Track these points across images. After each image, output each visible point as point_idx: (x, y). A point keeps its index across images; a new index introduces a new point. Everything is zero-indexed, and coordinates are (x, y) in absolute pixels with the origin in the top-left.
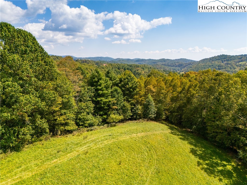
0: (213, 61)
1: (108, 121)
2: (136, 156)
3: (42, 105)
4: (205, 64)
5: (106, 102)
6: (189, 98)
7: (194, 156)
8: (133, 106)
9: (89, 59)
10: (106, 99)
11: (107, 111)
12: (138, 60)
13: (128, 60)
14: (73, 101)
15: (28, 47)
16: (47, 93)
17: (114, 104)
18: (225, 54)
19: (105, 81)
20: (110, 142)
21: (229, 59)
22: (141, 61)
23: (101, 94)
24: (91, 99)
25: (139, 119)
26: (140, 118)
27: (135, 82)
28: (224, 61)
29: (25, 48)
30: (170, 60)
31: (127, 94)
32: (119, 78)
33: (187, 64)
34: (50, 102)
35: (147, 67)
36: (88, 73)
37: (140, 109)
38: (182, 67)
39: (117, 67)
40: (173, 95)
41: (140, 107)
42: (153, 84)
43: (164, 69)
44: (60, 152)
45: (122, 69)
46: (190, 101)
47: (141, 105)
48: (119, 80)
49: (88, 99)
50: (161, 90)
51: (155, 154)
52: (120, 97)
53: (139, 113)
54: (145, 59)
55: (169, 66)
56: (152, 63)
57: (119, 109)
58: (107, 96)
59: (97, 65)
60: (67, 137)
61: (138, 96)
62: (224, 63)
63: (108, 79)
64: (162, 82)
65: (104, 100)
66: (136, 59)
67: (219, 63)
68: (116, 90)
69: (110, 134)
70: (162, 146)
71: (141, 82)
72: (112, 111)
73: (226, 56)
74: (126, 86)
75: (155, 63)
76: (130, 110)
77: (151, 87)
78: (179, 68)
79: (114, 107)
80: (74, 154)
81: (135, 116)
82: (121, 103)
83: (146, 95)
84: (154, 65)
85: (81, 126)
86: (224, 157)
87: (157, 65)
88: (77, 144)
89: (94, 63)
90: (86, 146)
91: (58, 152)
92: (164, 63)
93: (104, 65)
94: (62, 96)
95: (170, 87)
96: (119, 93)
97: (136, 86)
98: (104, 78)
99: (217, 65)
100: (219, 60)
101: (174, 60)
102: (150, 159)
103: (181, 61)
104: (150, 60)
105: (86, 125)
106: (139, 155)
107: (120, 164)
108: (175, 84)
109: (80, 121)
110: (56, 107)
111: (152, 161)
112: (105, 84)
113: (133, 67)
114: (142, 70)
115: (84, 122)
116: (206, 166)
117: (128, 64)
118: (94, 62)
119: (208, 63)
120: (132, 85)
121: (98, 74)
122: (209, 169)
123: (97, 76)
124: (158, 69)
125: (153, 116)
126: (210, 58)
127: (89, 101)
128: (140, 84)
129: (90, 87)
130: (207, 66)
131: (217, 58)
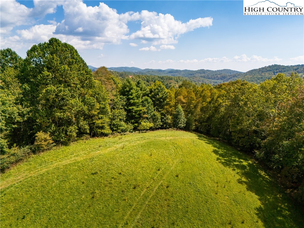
0: (263, 72)
1: (139, 128)
2: (165, 151)
3: (85, 108)
4: (253, 76)
5: (137, 111)
6: (216, 107)
7: (215, 154)
8: (163, 117)
9: (111, 69)
10: (137, 108)
11: (138, 119)
12: (171, 71)
13: (160, 71)
14: (108, 108)
15: (74, 59)
16: (88, 98)
17: (144, 113)
18: (278, 64)
19: (136, 90)
20: (142, 142)
21: (283, 70)
22: (175, 72)
23: (133, 103)
24: (123, 107)
25: (168, 128)
26: (170, 127)
27: (165, 92)
28: (277, 73)
29: (72, 60)
30: (211, 71)
31: (157, 104)
32: (149, 89)
33: (231, 77)
34: (90, 107)
35: (182, 80)
36: (119, 83)
37: (169, 119)
38: (225, 80)
39: (146, 79)
40: (202, 105)
41: (170, 117)
42: (183, 95)
43: (203, 82)
44: (101, 146)
45: (152, 81)
46: (218, 110)
47: (171, 115)
48: (150, 91)
49: (121, 107)
50: (191, 100)
51: (181, 151)
52: (151, 106)
53: (168, 123)
54: (180, 70)
55: (209, 78)
56: (188, 75)
57: (150, 118)
58: (138, 105)
59: (121, 77)
60: (104, 138)
61: (168, 107)
62: (276, 75)
63: (138, 89)
64: (192, 92)
65: (135, 108)
66: (169, 70)
67: (270, 74)
68: (147, 100)
69: (142, 137)
70: (187, 146)
71: (171, 93)
72: (143, 119)
73: (279, 66)
74: (156, 96)
75: (191, 75)
76: (160, 119)
77: (181, 97)
78: (221, 81)
79: (145, 116)
80: (113, 149)
81: (165, 126)
82: (151, 112)
83: (176, 106)
84: (191, 77)
85: (114, 131)
86: (243, 157)
87: (194, 78)
88: (114, 143)
89: (117, 75)
90: (122, 144)
91: (99, 147)
92: (204, 74)
93: (130, 77)
94: (99, 102)
95: (200, 97)
96: (149, 102)
97: (167, 97)
98: (135, 87)
99: (268, 78)
100: (271, 71)
101: (216, 71)
102: (176, 154)
103: (224, 73)
104: (185, 71)
105: (119, 131)
106: (167, 151)
107: (151, 156)
108: (204, 95)
109: (114, 127)
110: (95, 112)
111: (178, 155)
112: (136, 94)
113: (165, 79)
114: (175, 83)
115: (117, 128)
116: (223, 161)
117: (159, 76)
118: (118, 73)
119: (257, 75)
120: (162, 95)
121: (129, 84)
122: (226, 163)
123: (128, 86)
124: (195, 82)
125: (183, 126)
126: (260, 69)
127: (121, 109)
128: (170, 94)
129: (122, 96)
130: (256, 78)
131: (268, 69)
